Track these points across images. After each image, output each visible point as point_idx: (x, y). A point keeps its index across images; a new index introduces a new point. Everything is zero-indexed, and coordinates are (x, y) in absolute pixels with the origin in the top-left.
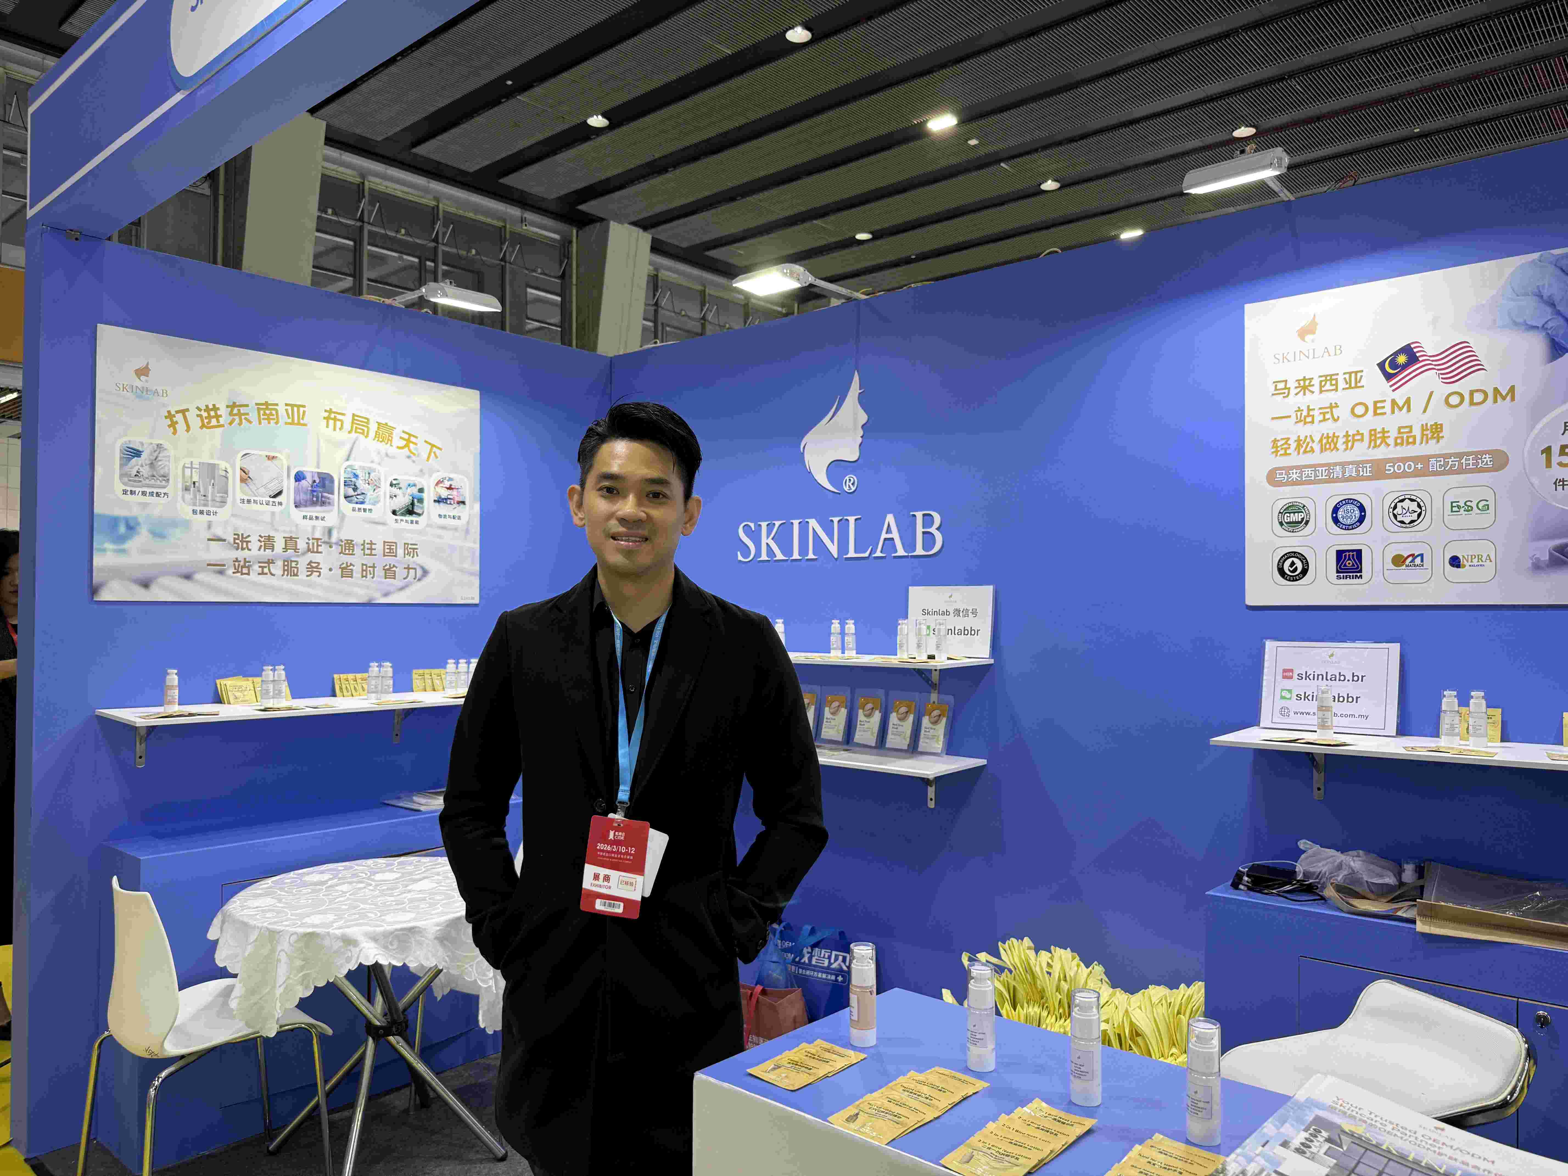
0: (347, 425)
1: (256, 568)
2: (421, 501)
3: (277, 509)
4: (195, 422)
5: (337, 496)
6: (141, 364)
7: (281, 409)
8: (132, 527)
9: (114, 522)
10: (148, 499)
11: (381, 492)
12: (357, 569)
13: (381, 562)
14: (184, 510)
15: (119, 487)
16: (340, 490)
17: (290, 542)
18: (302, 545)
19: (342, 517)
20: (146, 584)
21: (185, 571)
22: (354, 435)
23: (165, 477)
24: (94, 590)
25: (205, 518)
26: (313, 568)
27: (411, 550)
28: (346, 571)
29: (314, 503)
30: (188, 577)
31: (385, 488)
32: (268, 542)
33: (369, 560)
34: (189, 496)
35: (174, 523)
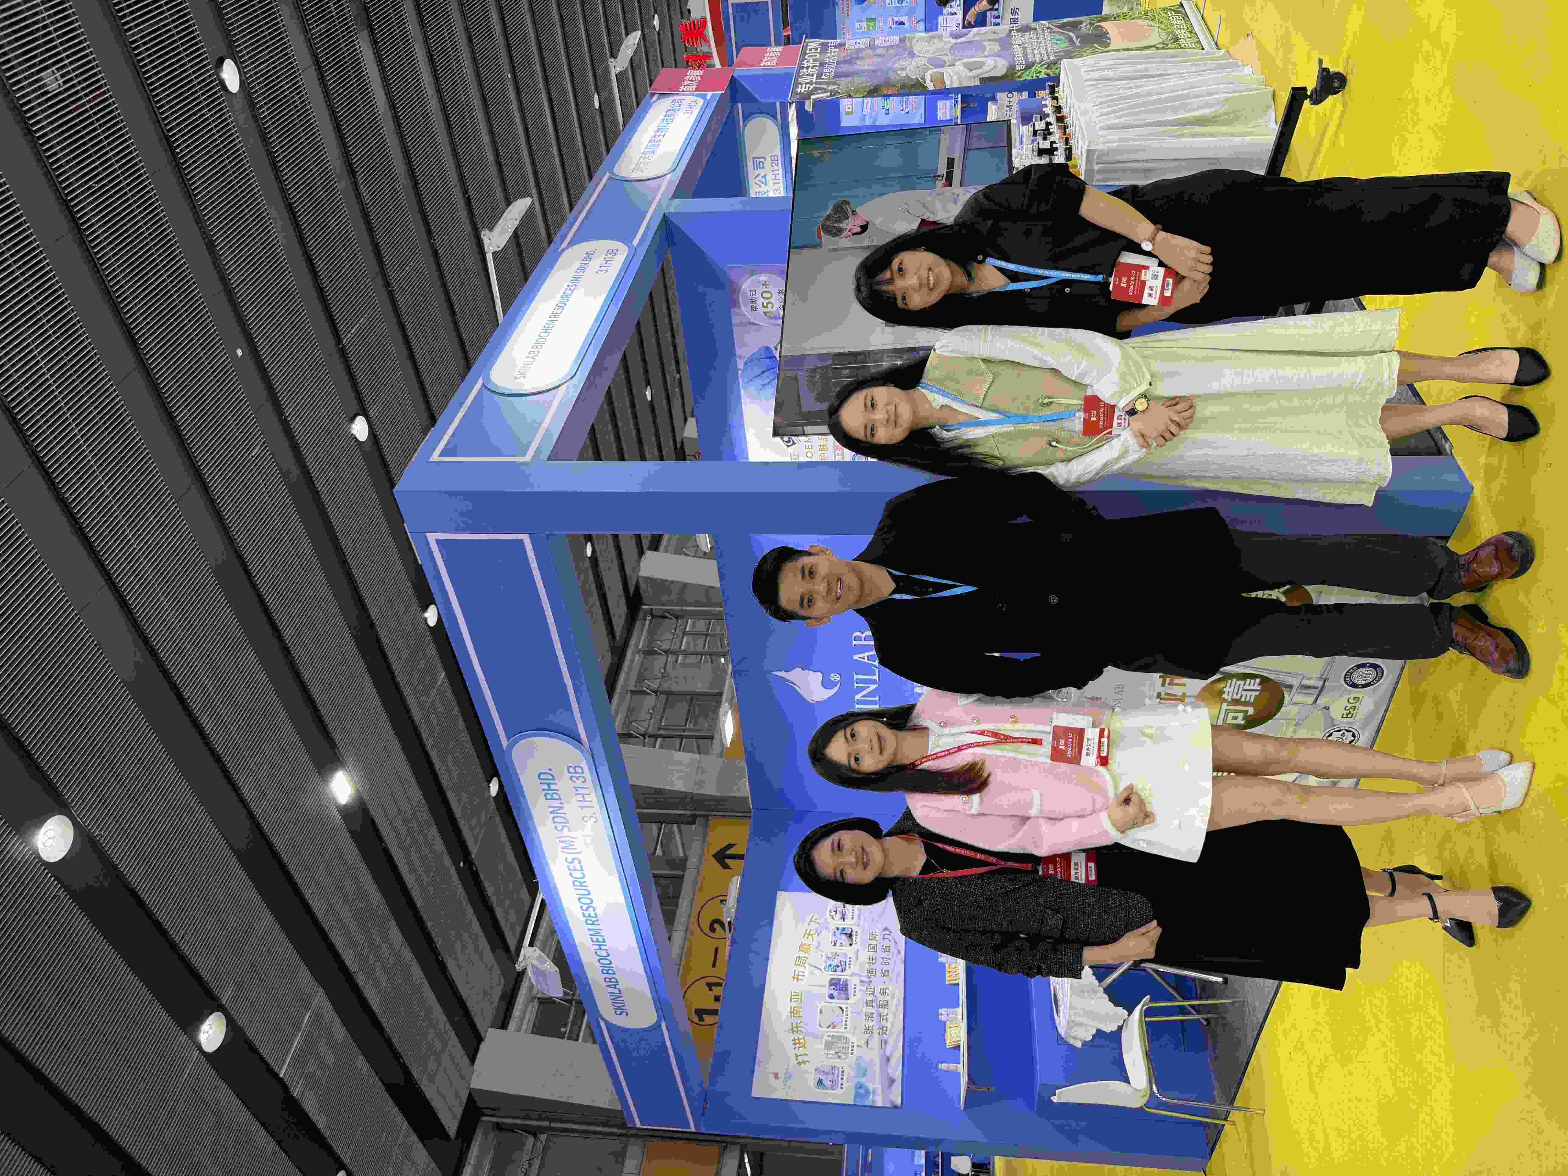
0: (802, 969)
1: (884, 1023)
2: (844, 929)
3: (850, 1009)
4: (802, 1051)
5: (843, 976)
6: (771, 1076)
7: (794, 1004)
8: (860, 1086)
9: (857, 1095)
10: (845, 1077)
11: (839, 952)
12: (885, 968)
13: (880, 954)
14: (852, 1059)
15: (839, 1091)
16: (838, 975)
17: (868, 1004)
18: (870, 998)
19: (853, 974)
20: (892, 1081)
21: (885, 1060)
22: (807, 965)
23: (833, 1068)
24: (896, 1107)
25: (855, 1048)
26: (884, 992)
27: (873, 937)
28: (885, 974)
29: (847, 989)
30: (888, 1059)
31: (837, 949)
32: (869, 1016)
33: (879, 961)
34: (843, 1056)
35: (858, 1065)
